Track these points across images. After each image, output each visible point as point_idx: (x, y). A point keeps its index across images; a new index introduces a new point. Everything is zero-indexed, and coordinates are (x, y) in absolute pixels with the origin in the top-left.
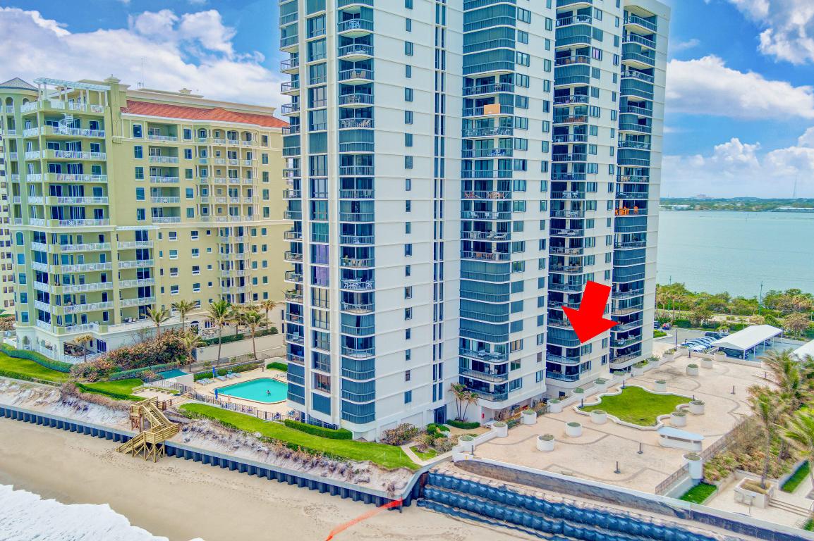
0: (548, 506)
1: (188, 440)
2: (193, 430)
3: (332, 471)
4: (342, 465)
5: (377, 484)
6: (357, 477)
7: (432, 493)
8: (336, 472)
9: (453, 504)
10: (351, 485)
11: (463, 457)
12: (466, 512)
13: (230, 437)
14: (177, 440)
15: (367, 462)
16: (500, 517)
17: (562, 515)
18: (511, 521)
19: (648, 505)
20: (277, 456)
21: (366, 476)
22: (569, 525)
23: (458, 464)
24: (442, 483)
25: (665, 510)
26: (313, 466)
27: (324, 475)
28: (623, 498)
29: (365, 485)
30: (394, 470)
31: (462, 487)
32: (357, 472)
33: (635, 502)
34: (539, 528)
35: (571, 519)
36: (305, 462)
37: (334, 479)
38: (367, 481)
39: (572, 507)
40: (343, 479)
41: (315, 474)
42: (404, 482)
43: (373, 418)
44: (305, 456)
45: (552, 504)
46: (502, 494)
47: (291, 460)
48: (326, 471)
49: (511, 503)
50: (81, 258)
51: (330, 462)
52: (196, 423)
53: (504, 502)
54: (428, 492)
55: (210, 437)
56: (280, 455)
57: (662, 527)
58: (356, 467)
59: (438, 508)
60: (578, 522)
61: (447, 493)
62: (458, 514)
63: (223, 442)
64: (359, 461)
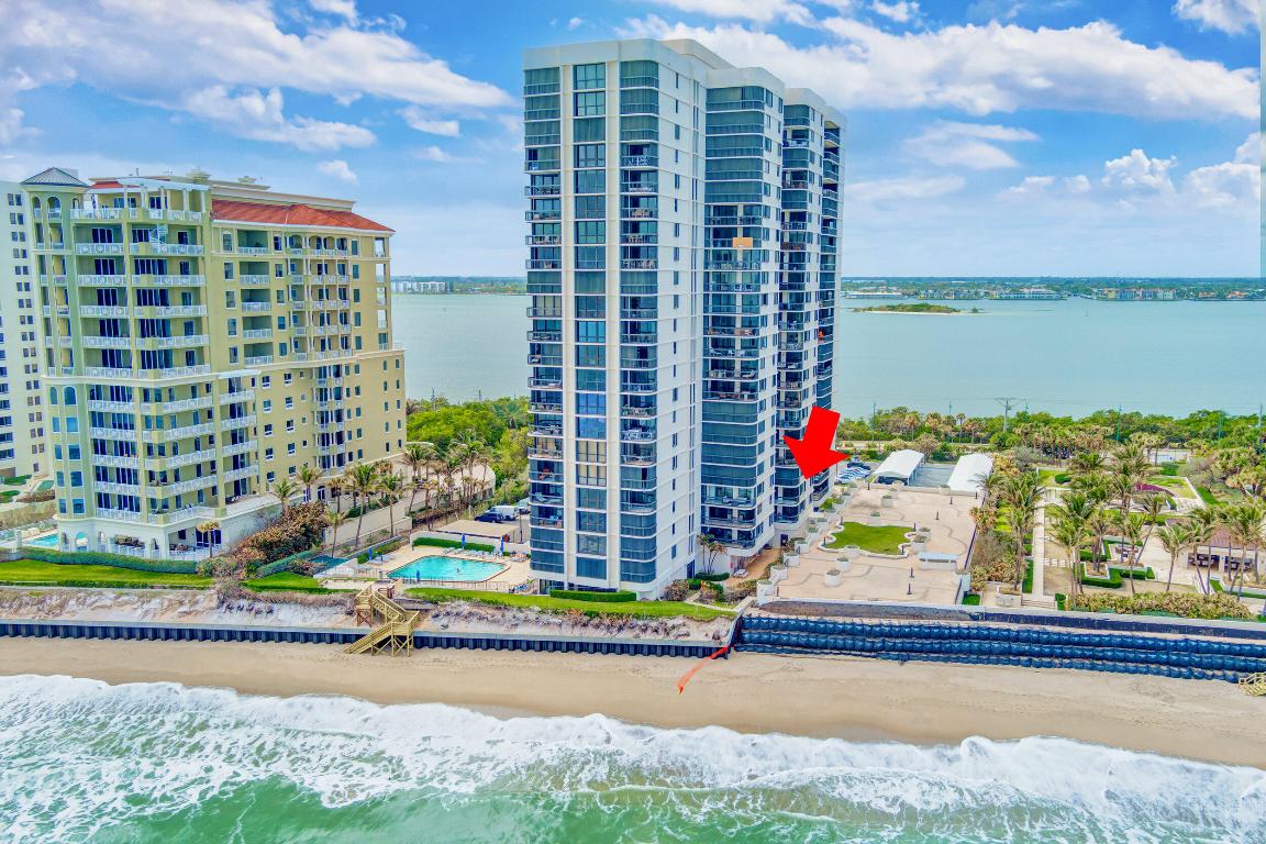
0: (868, 628)
1: (446, 627)
2: (448, 614)
3: (644, 631)
4: (654, 624)
5: (699, 636)
6: (675, 632)
7: (751, 637)
8: (649, 631)
9: (774, 643)
10: (670, 640)
11: (770, 599)
12: (789, 648)
13: (503, 616)
14: (429, 627)
15: (681, 616)
16: (824, 647)
17: (881, 634)
18: (835, 648)
19: (948, 614)
20: (573, 626)
21: (683, 630)
22: (890, 642)
23: (763, 608)
24: (758, 626)
25: (963, 616)
26: (621, 629)
27: (637, 636)
28: (925, 612)
29: (686, 639)
30: (712, 620)
31: (781, 626)
32: (674, 627)
33: (936, 613)
34: (862, 649)
35: (890, 635)
36: (608, 627)
37: (648, 638)
38: (688, 635)
39: (891, 626)
40: (661, 637)
41: (626, 637)
42: (726, 629)
43: (653, 577)
44: (607, 621)
45: (872, 626)
46: (822, 626)
47: (590, 628)
48: (638, 631)
49: (832, 632)
50: (174, 421)
51: (640, 623)
52: (450, 606)
53: (826, 632)
54: (746, 636)
55: (475, 619)
56: (576, 624)
57: (968, 628)
58: (670, 623)
59: (760, 649)
60: (897, 637)
61: (767, 634)
62: (782, 651)
63: (494, 622)
64: (670, 617)
